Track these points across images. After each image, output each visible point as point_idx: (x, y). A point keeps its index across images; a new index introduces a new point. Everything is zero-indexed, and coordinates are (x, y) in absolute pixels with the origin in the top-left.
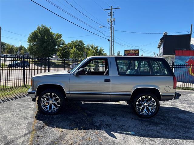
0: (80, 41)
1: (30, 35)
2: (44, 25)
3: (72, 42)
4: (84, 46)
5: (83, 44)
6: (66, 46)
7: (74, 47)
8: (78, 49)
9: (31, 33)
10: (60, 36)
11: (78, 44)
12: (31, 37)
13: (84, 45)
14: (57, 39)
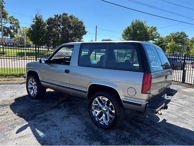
0: (181, 33)
1: (124, 31)
2: (138, 20)
3: (172, 34)
4: (186, 39)
5: (185, 36)
6: (162, 39)
7: (172, 40)
8: (177, 42)
9: (125, 29)
10: (155, 29)
11: (179, 36)
12: (124, 33)
13: (187, 36)
14: (151, 32)
